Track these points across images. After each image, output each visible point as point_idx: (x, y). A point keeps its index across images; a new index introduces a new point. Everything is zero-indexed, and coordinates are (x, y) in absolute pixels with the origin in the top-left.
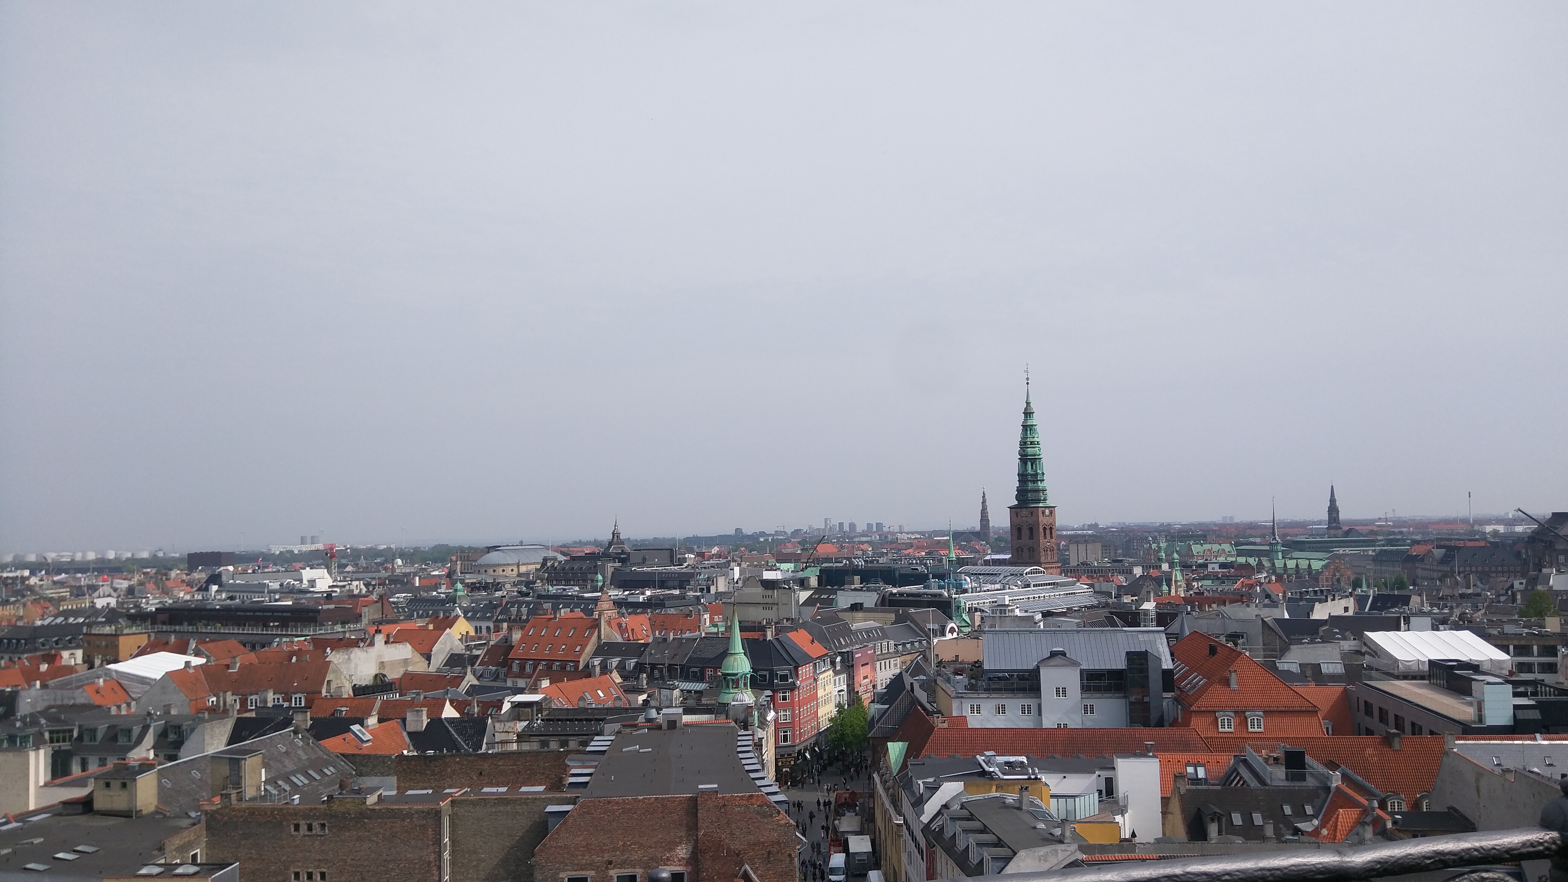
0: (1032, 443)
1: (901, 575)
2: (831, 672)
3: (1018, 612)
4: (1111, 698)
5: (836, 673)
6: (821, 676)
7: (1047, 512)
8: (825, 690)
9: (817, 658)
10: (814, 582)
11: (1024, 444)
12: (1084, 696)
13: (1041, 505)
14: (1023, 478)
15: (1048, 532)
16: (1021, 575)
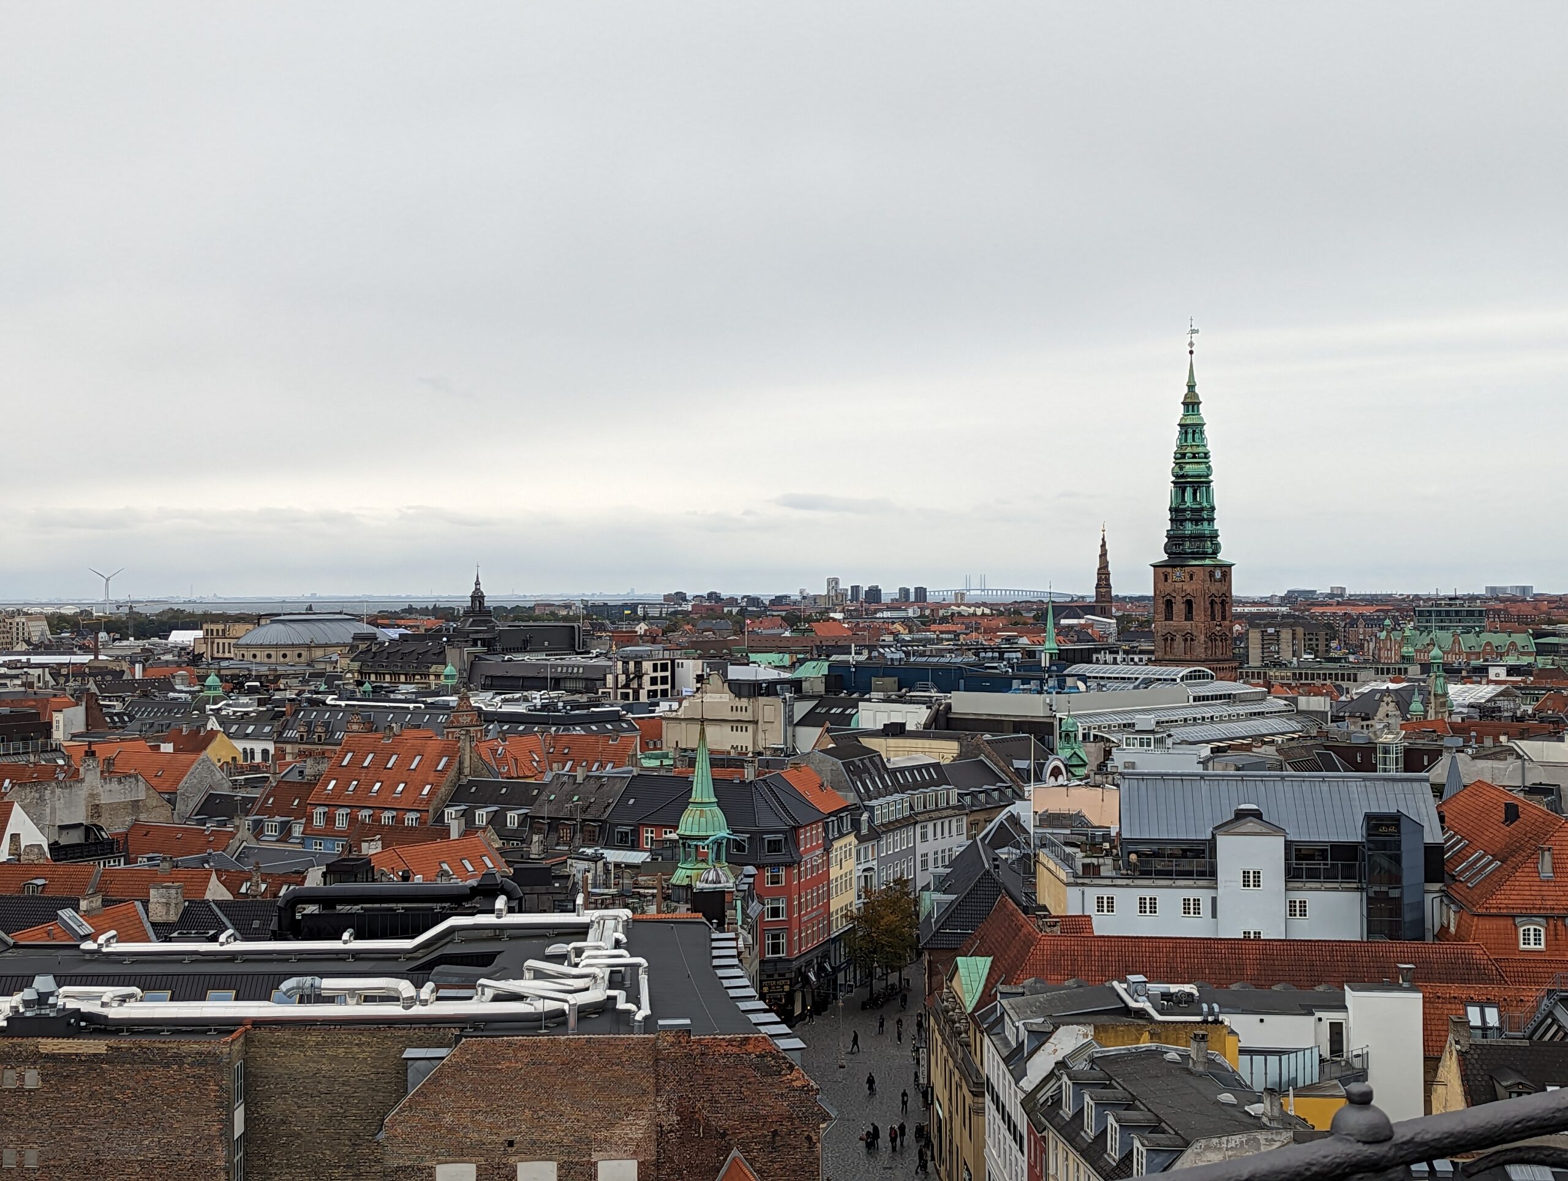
0: (1196, 455)
2: (851, 839)
4: (1336, 889)
5: (861, 839)
6: (837, 845)
7: (1218, 574)
8: (841, 868)
9: (830, 814)
10: (818, 686)
11: (1180, 457)
12: (1291, 885)
13: (1208, 561)
14: (1178, 514)
15: (1218, 608)
16: (1175, 680)
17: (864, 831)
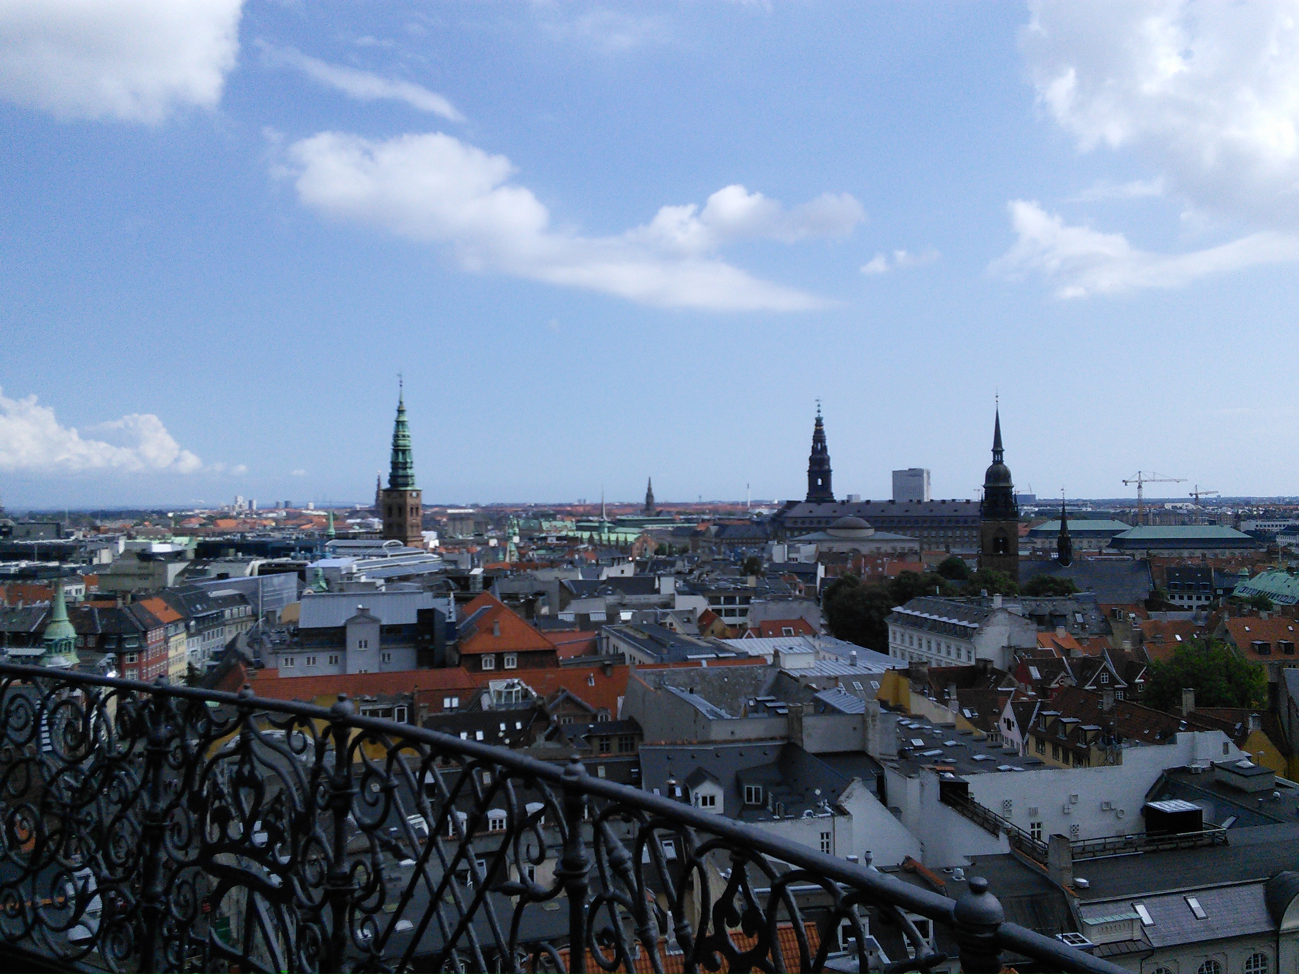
0: (404, 436)
1: (273, 548)
2: (184, 635)
3: (363, 579)
4: (404, 648)
5: (190, 635)
6: (172, 639)
7: (414, 494)
9: (168, 623)
10: (191, 555)
11: (396, 437)
12: (384, 646)
13: (409, 488)
14: (395, 465)
15: (414, 511)
16: (381, 547)
17: (193, 631)
